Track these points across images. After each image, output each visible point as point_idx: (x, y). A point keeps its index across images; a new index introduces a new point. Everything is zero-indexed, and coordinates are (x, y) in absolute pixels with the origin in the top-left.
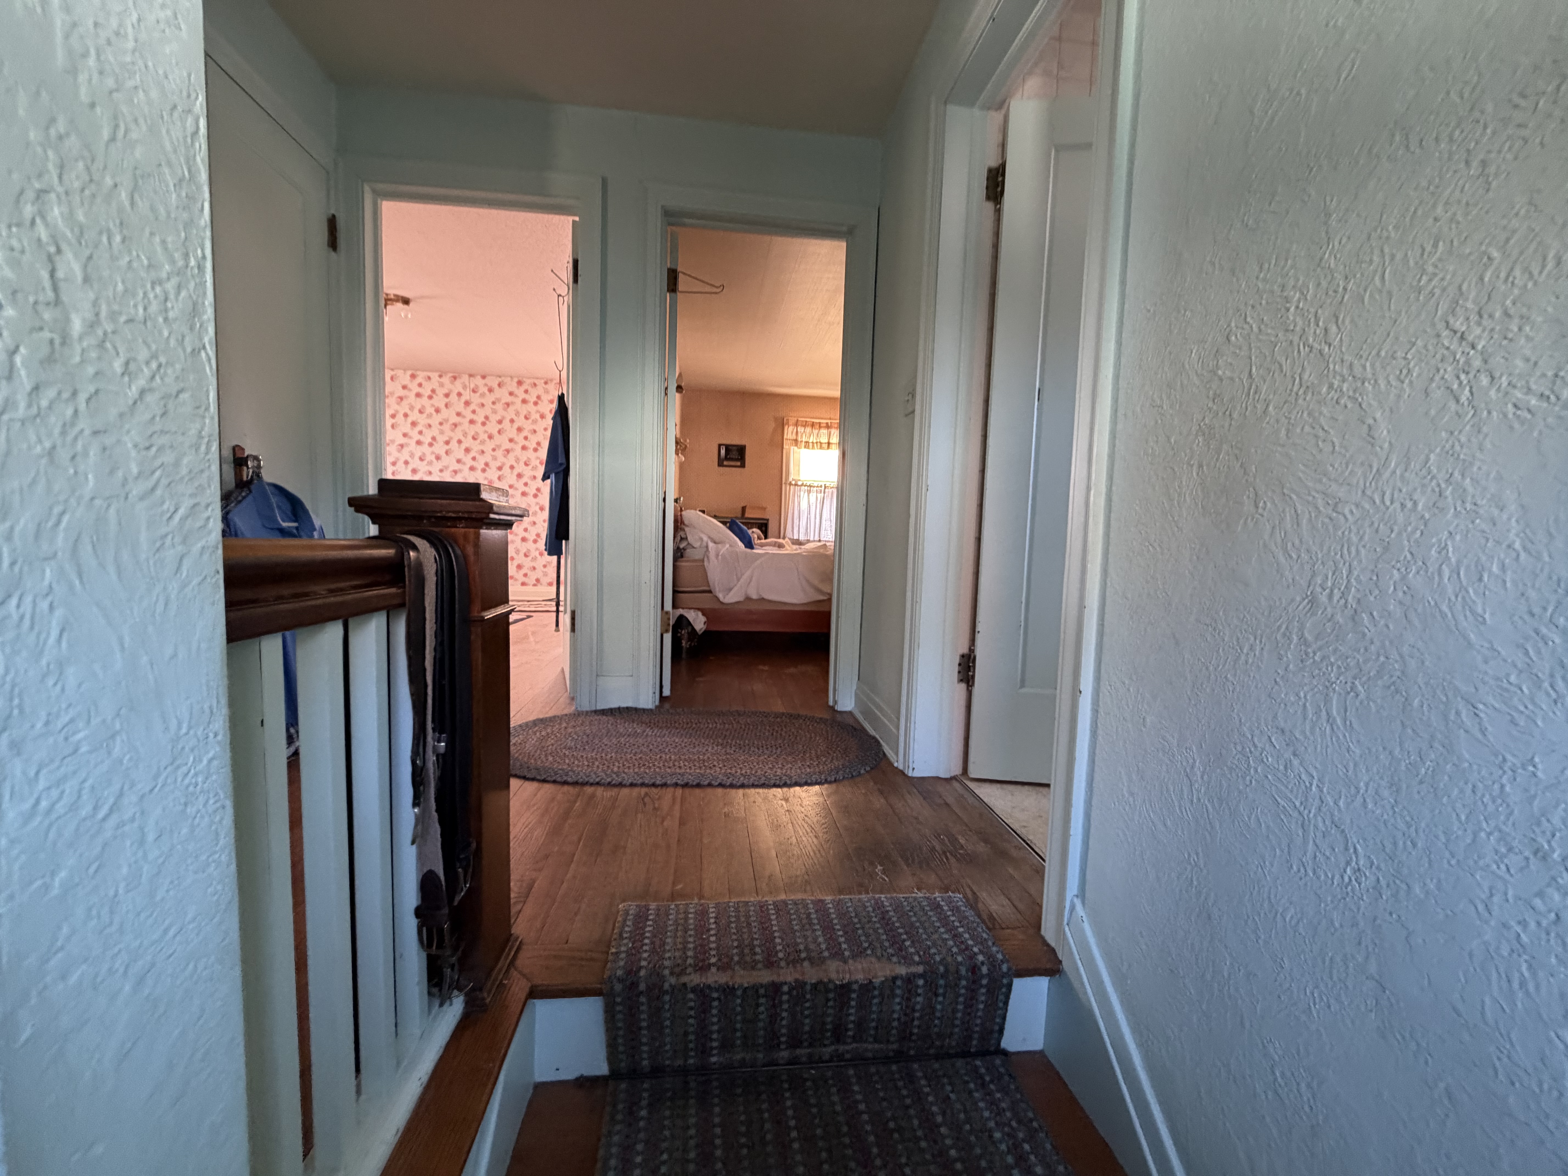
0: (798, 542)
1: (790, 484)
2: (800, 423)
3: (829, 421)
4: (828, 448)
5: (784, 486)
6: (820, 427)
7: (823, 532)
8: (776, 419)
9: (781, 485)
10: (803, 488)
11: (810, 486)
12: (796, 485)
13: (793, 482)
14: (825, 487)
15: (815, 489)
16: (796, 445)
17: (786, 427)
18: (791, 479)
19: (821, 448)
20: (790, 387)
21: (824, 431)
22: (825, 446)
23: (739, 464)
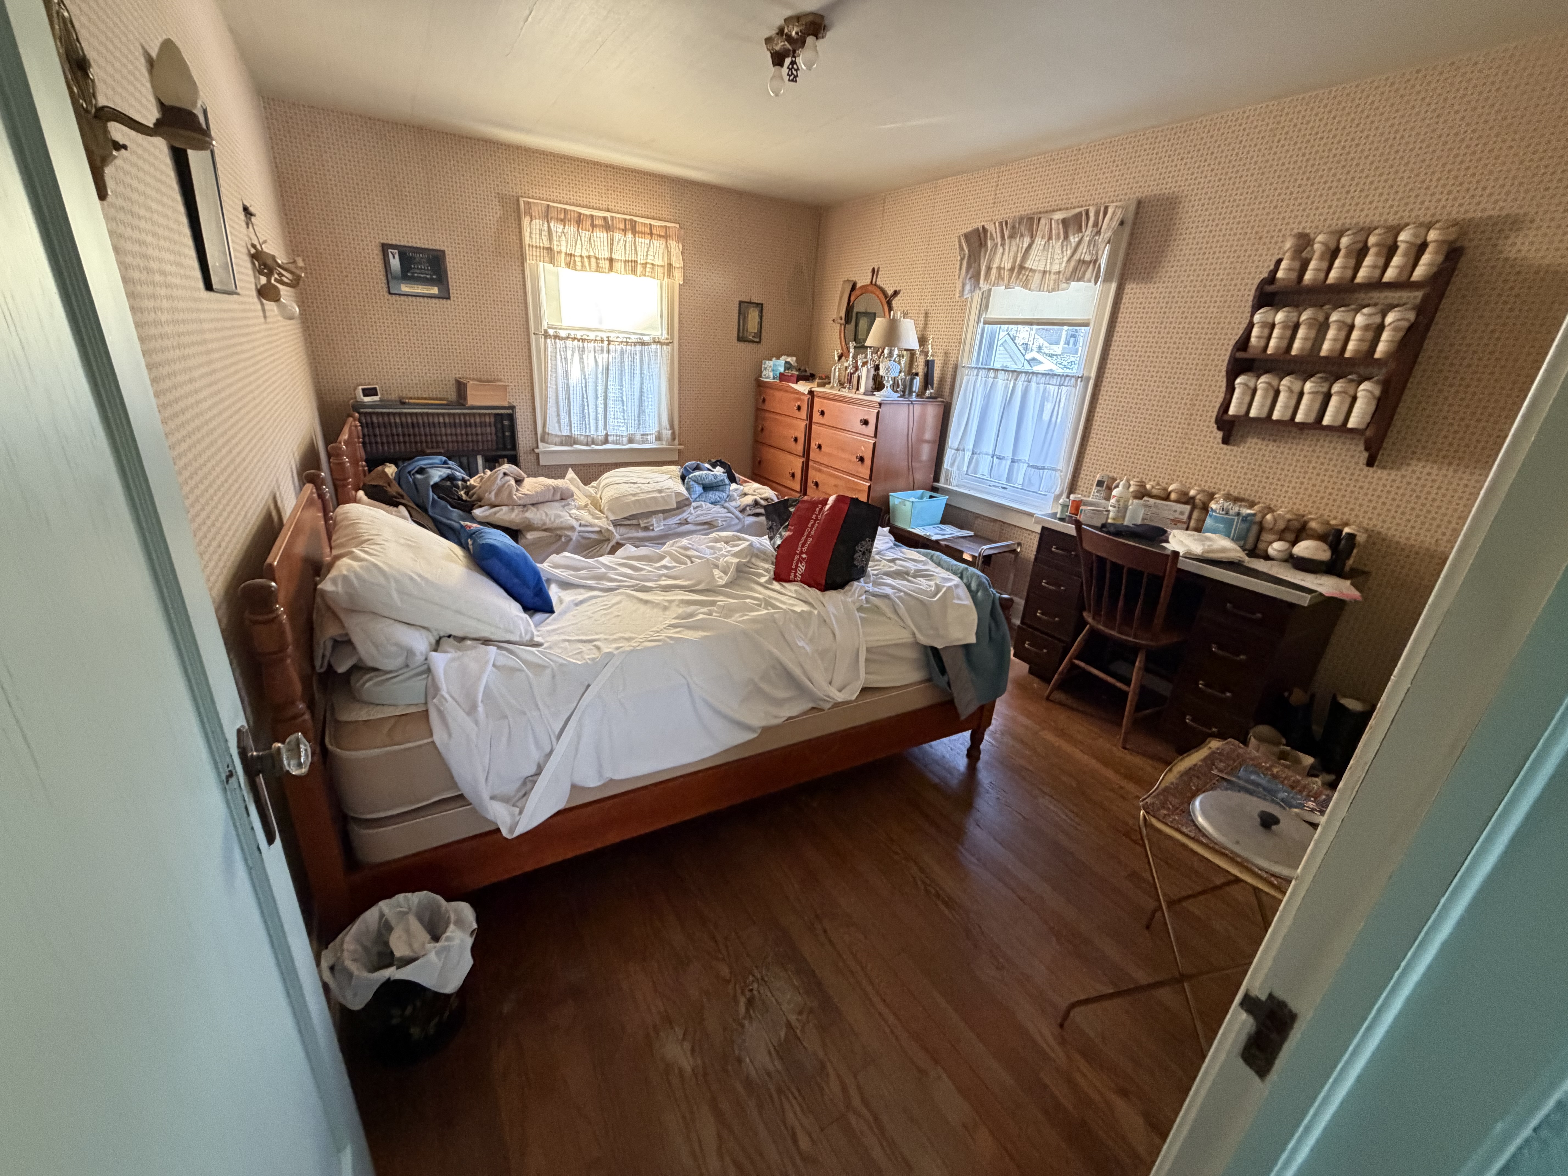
0: (570, 440)
1: (546, 335)
2: (553, 214)
3: (608, 215)
4: (611, 268)
5: (533, 337)
6: (593, 226)
7: (610, 421)
8: (501, 198)
9: (528, 335)
10: (569, 342)
11: (583, 340)
12: (556, 337)
13: (551, 332)
14: (609, 342)
15: (592, 345)
16: (552, 262)
17: (526, 221)
18: (545, 326)
19: (598, 269)
20: (529, 132)
21: (601, 236)
22: (605, 264)
23: (435, 290)
